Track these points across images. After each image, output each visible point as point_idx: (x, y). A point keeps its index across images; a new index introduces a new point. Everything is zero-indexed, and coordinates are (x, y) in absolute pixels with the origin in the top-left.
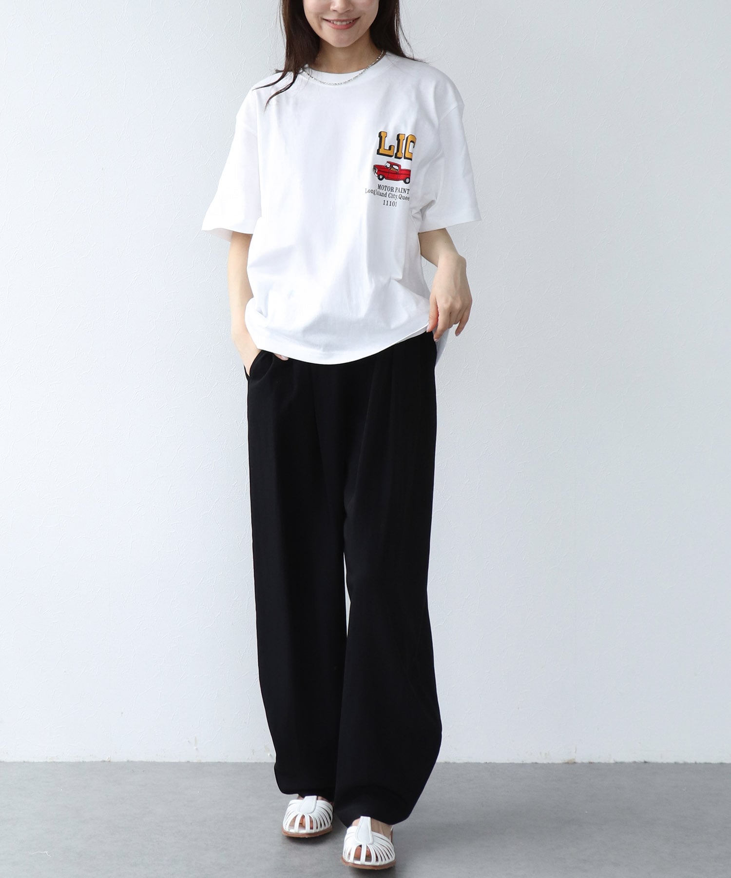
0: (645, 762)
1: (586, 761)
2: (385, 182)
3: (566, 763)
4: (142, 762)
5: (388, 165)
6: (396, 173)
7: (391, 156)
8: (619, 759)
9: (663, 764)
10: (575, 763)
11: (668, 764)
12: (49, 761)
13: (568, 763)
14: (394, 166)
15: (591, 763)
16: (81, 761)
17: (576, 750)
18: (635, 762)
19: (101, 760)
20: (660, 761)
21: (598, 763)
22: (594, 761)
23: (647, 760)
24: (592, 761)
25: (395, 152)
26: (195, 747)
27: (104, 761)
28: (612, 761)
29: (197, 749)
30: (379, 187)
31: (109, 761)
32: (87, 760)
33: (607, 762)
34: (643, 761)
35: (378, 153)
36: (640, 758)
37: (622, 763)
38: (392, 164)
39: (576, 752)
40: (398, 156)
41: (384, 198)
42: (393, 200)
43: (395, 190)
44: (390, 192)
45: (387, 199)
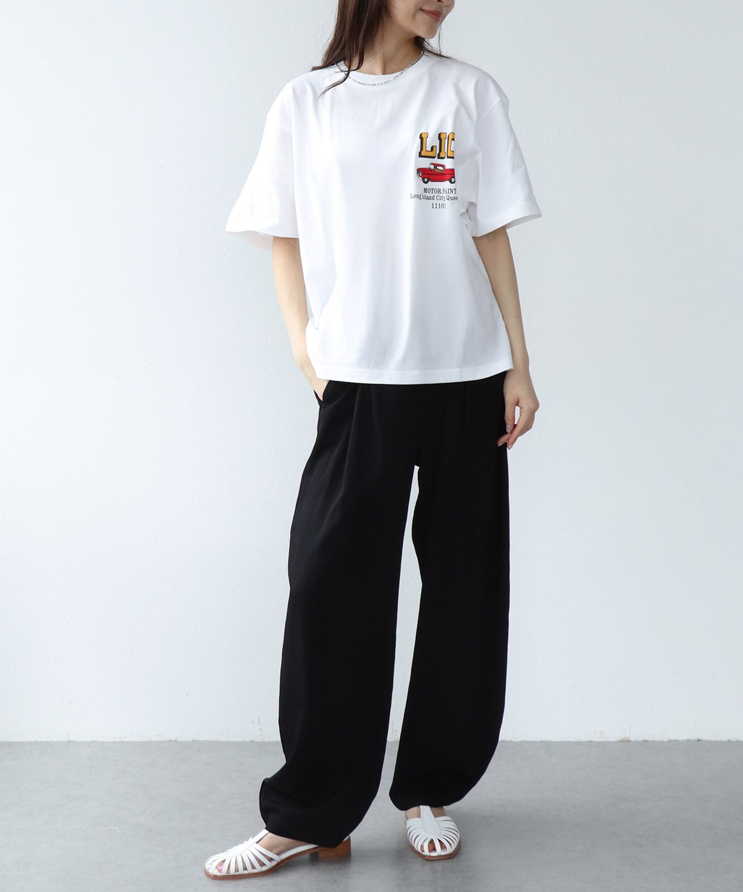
0: (699, 740)
1: (640, 739)
2: (431, 185)
3: (621, 741)
4: (207, 741)
6: (441, 174)
7: (434, 157)
8: (673, 738)
9: (716, 742)
10: (629, 741)
11: (721, 742)
12: (117, 740)
13: (622, 741)
14: (438, 167)
15: (645, 741)
16: (148, 740)
17: (630, 728)
18: (688, 740)
19: (168, 740)
20: (713, 739)
21: (653, 741)
22: (649, 740)
23: (700, 739)
24: (646, 739)
25: (438, 152)
26: (258, 728)
27: (171, 741)
28: (666, 739)
29: (260, 729)
30: (425, 190)
31: (176, 741)
32: (153, 740)
33: (661, 740)
34: (696, 739)
35: (420, 156)
36: (694, 736)
37: (676, 741)
38: (436, 165)
39: (630, 730)
40: (441, 156)
41: (431, 201)
42: (441, 202)
43: (442, 191)
44: (437, 194)
45: (435, 201)
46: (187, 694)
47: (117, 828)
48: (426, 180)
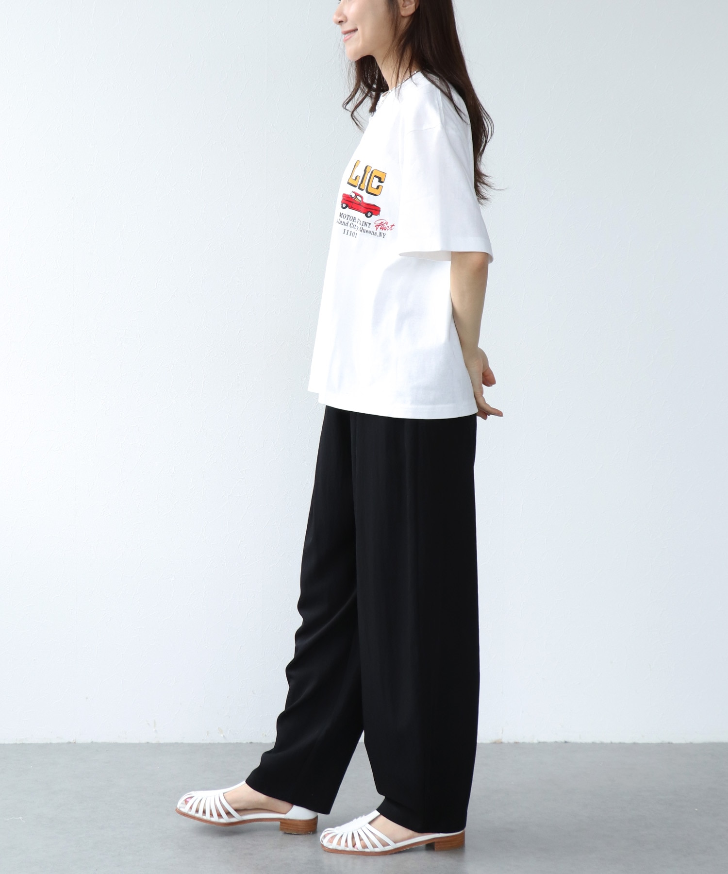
0: (566, 742)
1: (512, 741)
3: (494, 743)
4: (105, 743)
5: (353, 195)
6: (359, 204)
7: (355, 186)
8: (542, 740)
9: (581, 743)
10: (502, 743)
11: (586, 744)
12: (18, 742)
13: (495, 743)
14: (358, 197)
15: (516, 743)
16: (49, 742)
17: (503, 731)
18: (556, 742)
19: (67, 741)
20: (578, 741)
21: (523, 743)
22: (520, 741)
23: (567, 740)
24: (517, 741)
25: (359, 183)
26: (154, 730)
27: (70, 743)
28: (535, 741)
29: (156, 731)
30: (341, 215)
31: (75, 743)
32: (54, 742)
33: (531, 742)
34: (563, 741)
35: (348, 182)
36: (561, 738)
37: (544, 743)
38: (357, 195)
39: (502, 733)
40: (361, 187)
41: (345, 227)
42: (353, 230)
43: (357, 220)
44: (352, 222)
45: (348, 228)
46: (87, 698)
47: (21, 818)
48: (344, 205)
